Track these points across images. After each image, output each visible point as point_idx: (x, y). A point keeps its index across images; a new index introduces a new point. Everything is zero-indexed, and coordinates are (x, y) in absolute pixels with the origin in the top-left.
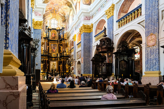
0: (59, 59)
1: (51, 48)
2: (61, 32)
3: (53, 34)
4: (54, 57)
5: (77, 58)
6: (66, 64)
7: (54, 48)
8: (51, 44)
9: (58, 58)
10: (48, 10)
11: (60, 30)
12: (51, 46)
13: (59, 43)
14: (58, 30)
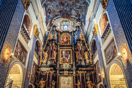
0: (74, 73)
1: (62, 56)
2: (75, 33)
3: (64, 38)
4: (66, 70)
5: (107, 61)
6: (87, 81)
7: (67, 56)
8: (62, 51)
9: (72, 71)
10: (59, 13)
11: (74, 32)
12: (62, 53)
13: (73, 48)
14: (71, 33)
